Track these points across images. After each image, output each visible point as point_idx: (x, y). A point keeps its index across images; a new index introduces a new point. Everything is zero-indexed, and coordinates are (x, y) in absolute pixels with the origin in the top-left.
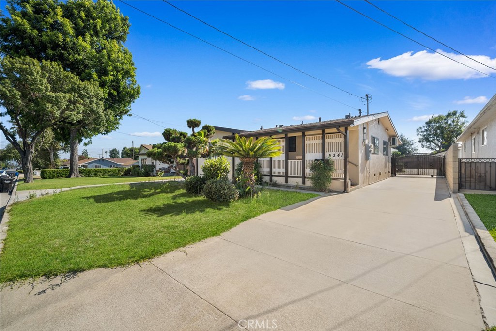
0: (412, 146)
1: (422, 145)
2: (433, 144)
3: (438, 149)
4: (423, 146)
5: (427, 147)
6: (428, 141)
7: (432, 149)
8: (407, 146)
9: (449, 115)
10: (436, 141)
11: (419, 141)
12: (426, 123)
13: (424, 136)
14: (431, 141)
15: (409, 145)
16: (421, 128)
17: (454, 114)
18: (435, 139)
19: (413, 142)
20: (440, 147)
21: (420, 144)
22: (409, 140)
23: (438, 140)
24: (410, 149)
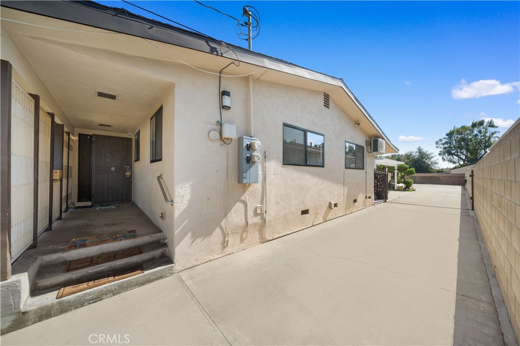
0: (432, 159)
1: (443, 158)
2: (456, 158)
3: (462, 163)
4: (444, 160)
5: (448, 161)
6: (450, 154)
7: (454, 163)
8: (426, 160)
9: (474, 125)
10: (459, 154)
11: (440, 154)
12: (447, 135)
13: (445, 148)
14: (453, 154)
15: (428, 158)
16: (441, 140)
17: (481, 123)
18: (458, 152)
19: (433, 155)
20: (464, 161)
21: (441, 157)
22: (428, 152)
23: (461, 153)
24: (430, 163)
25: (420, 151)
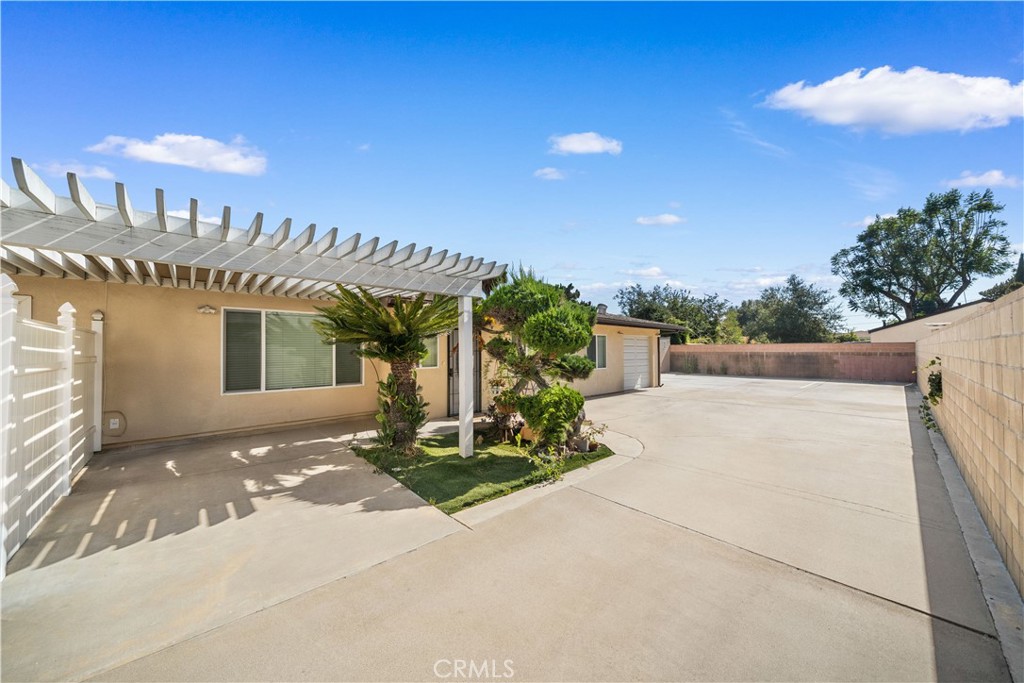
0: (825, 307)
1: (851, 302)
2: (887, 299)
3: (902, 314)
4: (854, 305)
5: (866, 309)
6: (869, 288)
7: (881, 314)
8: (811, 309)
9: (932, 208)
10: (894, 288)
11: (843, 291)
12: (861, 239)
13: (857, 275)
14: (879, 290)
15: (816, 303)
16: (845, 253)
17: (951, 200)
18: (890, 285)
19: (827, 295)
20: (908, 307)
21: (846, 301)
22: (816, 289)
23: (901, 286)
24: (820, 317)
25: (794, 284)
